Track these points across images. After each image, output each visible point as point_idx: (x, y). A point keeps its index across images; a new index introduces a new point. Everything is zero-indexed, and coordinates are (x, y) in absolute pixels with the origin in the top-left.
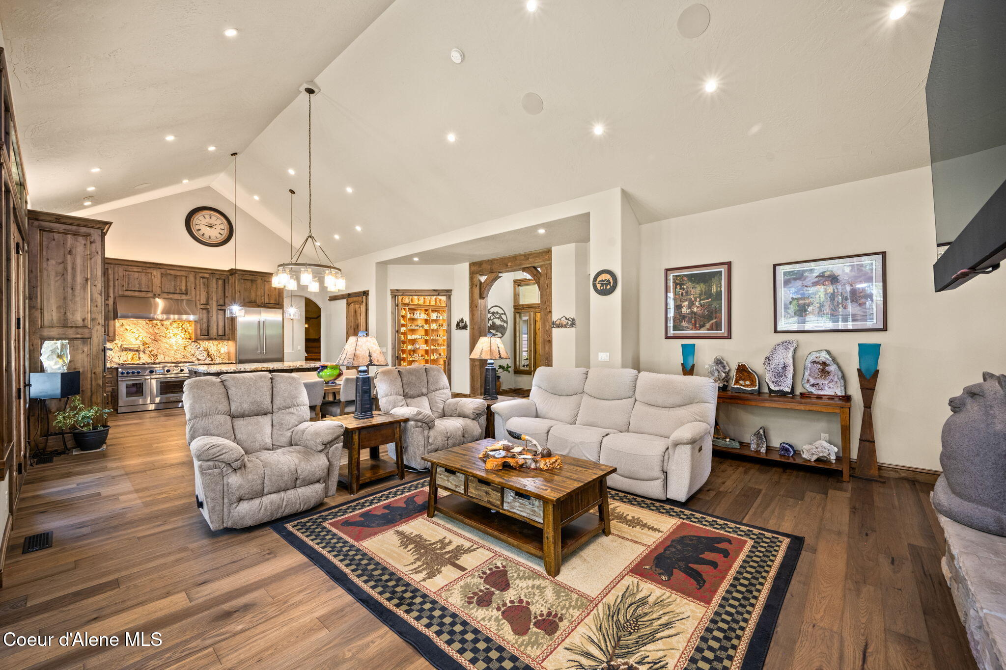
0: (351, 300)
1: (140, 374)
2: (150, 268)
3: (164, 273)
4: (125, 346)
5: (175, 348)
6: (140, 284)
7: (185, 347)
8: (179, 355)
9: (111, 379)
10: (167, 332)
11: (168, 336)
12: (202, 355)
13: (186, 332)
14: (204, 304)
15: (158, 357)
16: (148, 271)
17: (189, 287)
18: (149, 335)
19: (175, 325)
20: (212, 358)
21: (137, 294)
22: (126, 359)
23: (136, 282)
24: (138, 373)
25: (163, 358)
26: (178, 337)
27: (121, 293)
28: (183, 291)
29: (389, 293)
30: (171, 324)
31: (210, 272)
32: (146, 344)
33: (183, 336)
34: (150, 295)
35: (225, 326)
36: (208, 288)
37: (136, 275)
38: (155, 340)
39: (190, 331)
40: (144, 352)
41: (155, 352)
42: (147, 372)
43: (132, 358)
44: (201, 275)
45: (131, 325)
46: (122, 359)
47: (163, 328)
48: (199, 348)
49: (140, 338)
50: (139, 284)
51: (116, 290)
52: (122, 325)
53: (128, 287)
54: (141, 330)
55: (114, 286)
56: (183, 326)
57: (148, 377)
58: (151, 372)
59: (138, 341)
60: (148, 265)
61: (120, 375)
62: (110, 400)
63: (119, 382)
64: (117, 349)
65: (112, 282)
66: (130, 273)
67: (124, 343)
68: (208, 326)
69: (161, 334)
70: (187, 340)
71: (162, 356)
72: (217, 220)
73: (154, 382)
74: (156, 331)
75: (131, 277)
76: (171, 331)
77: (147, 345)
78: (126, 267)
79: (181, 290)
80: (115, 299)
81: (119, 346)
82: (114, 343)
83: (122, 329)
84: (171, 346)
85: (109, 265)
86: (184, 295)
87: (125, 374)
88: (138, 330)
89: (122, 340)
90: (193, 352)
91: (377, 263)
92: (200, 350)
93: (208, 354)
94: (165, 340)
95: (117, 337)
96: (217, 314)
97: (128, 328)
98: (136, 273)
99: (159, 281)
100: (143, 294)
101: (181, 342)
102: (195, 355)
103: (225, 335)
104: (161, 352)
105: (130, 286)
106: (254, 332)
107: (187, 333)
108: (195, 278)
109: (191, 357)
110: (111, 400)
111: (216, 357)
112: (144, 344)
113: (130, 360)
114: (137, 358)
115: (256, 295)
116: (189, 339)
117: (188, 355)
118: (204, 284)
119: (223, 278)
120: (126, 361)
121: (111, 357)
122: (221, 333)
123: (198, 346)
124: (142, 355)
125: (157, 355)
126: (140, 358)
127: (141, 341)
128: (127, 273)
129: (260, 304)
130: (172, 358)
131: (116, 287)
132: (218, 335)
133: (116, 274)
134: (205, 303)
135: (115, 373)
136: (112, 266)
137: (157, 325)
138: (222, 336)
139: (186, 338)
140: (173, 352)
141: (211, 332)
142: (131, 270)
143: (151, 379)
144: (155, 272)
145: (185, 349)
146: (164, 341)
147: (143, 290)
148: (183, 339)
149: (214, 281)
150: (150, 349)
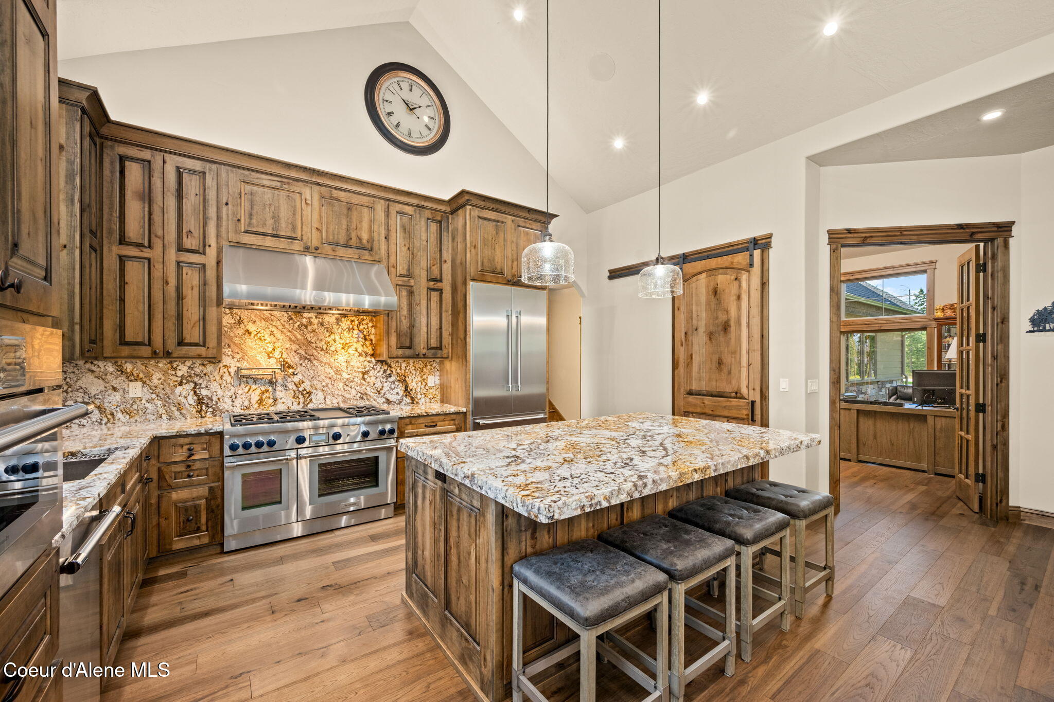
0: (690, 267)
1: (276, 447)
2: (297, 180)
3: (327, 195)
4: (245, 372)
5: (345, 375)
6: (276, 218)
7: (364, 374)
8: (354, 392)
9: (206, 464)
10: (329, 339)
11: (333, 348)
12: (396, 390)
13: (365, 339)
14: (403, 276)
15: (313, 396)
16: (292, 189)
17: (375, 234)
18: (295, 347)
19: (345, 323)
20: (412, 398)
21: (269, 242)
22: (246, 403)
23: (268, 214)
24: (271, 444)
25: (322, 401)
26: (351, 351)
27: (233, 237)
28: (364, 241)
29: (825, 238)
30: (338, 321)
31: (415, 201)
32: (290, 366)
33: (360, 350)
34: (297, 246)
35: (441, 328)
36: (410, 238)
37: (268, 194)
38: (307, 358)
39: (372, 337)
40: (285, 386)
41: (306, 385)
42: (292, 438)
43: (261, 401)
44: (399, 207)
45: (258, 322)
46: (238, 402)
47: (321, 329)
48: (390, 376)
49: (277, 354)
50: (273, 217)
51: (223, 229)
52: (240, 322)
53: (250, 224)
54: (278, 335)
55: (219, 218)
56: (361, 327)
57: (293, 454)
58: (300, 440)
59: (273, 361)
60: (294, 174)
61: (227, 451)
62: (204, 520)
63: (227, 474)
64: (229, 379)
65: (215, 209)
66: (255, 188)
67: (244, 365)
68: (411, 326)
69: (319, 345)
70: (369, 358)
71: (320, 395)
72: (420, 96)
73: (304, 465)
74: (309, 336)
75: (257, 199)
76: (337, 338)
77: (291, 371)
78: (247, 173)
79: (359, 239)
80: (219, 251)
81: (233, 370)
82: (221, 365)
83: (240, 331)
84: (338, 372)
85: (208, 165)
86: (366, 252)
87: (241, 450)
88: (272, 334)
89: (238, 356)
90: (378, 385)
91: (809, 158)
92: (391, 380)
93: (406, 390)
94: (325, 358)
95: (227, 351)
96: (429, 300)
97: (252, 328)
98: (266, 190)
99: (316, 216)
100: (282, 244)
101: (358, 363)
102: (382, 392)
103: (440, 348)
104: (319, 386)
105: (254, 221)
106: (500, 345)
107: (368, 343)
108: (388, 215)
109: (375, 396)
110: (207, 521)
111: (419, 396)
112: (285, 366)
113: (256, 406)
114: (271, 401)
115: (505, 256)
116: (373, 355)
117: (370, 391)
118: (404, 229)
119: (439, 218)
120: (248, 408)
121: (215, 398)
122: (434, 342)
123: (389, 372)
124: (280, 393)
125: (309, 393)
126: (275, 400)
127: (278, 361)
128: (248, 187)
129: (510, 277)
130: (340, 399)
131: (224, 223)
132: (430, 348)
133: (224, 190)
134: (404, 272)
135: (216, 448)
136: (214, 166)
137: (311, 323)
138: (436, 348)
139: (366, 354)
140: (341, 385)
141: (416, 340)
142: (256, 181)
143: (298, 457)
144: (307, 192)
145: (364, 379)
146: (325, 360)
147: (282, 233)
148: (360, 355)
149: (423, 223)
150: (296, 379)
